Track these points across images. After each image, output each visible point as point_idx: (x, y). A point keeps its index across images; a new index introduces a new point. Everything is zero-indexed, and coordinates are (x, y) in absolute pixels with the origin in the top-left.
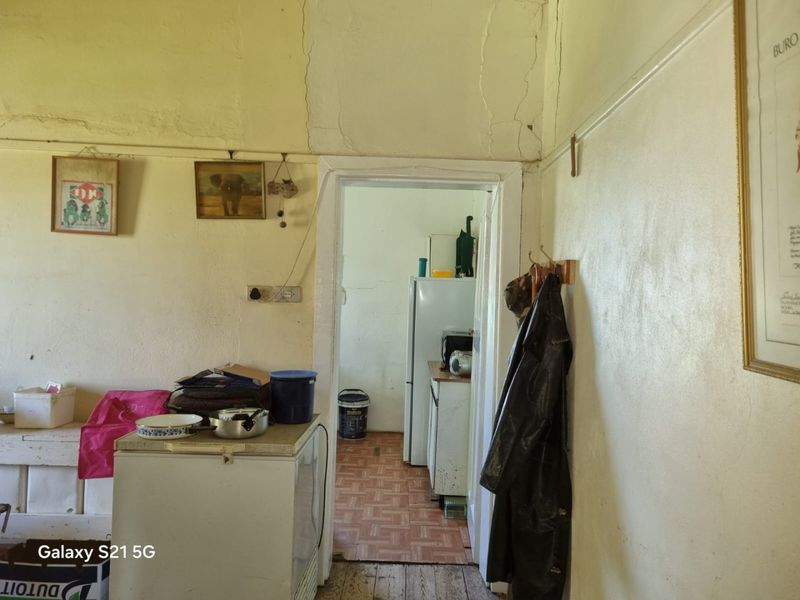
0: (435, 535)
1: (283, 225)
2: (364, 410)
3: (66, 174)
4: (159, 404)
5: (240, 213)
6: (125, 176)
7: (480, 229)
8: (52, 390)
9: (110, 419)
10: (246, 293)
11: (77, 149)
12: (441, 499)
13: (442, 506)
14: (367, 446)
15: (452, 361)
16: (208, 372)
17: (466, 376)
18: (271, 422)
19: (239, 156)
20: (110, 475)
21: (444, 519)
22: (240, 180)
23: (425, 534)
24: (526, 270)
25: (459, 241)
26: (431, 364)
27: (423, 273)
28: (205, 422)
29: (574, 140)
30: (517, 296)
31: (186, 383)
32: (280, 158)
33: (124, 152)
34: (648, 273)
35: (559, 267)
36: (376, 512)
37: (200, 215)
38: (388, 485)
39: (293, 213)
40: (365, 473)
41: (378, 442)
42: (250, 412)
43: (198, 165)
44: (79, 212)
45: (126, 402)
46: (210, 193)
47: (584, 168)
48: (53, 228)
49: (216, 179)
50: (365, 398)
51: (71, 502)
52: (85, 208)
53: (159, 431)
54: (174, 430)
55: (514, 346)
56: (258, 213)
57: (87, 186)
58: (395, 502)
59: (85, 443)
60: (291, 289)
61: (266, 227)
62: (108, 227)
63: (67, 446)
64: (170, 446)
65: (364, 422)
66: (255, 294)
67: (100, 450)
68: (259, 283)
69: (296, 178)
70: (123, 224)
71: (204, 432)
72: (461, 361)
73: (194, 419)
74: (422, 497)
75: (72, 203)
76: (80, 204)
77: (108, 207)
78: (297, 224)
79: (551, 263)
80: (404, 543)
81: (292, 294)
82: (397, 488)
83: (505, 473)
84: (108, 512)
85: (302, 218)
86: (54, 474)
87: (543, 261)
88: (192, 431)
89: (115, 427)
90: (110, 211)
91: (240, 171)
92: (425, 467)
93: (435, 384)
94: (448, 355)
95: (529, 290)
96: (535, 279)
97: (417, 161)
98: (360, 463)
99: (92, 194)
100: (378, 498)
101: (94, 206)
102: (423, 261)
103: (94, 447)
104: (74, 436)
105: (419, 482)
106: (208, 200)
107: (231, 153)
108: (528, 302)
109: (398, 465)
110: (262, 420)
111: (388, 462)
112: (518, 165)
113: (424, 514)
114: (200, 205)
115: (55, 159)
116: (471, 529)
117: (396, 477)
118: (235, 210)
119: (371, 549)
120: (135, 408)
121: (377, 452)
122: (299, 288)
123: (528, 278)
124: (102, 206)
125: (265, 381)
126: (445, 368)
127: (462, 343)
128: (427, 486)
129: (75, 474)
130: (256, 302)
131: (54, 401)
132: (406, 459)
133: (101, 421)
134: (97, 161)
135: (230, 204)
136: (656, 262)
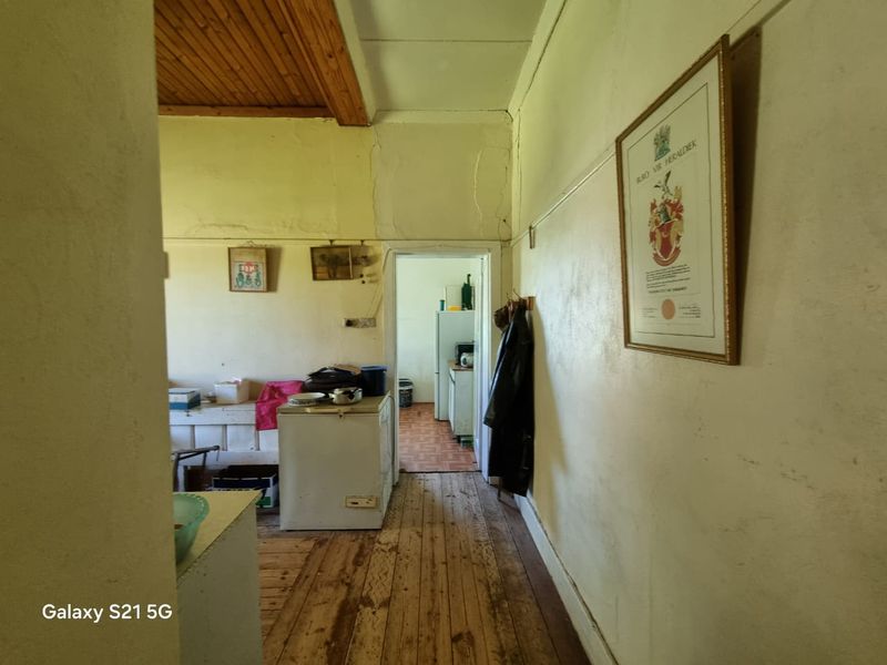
0: (456, 457)
1: (363, 282)
2: (410, 391)
3: (235, 258)
4: (298, 388)
5: (338, 276)
6: (271, 258)
7: (476, 282)
8: (236, 382)
9: (271, 397)
10: (344, 323)
11: (242, 243)
12: (458, 438)
13: (459, 442)
14: (413, 411)
15: (462, 358)
16: (325, 369)
17: (471, 367)
18: (364, 395)
19: (336, 243)
20: (275, 428)
21: (461, 448)
22: (337, 257)
23: (450, 457)
24: (505, 303)
25: (463, 289)
26: (449, 361)
27: (442, 309)
28: (327, 396)
29: (531, 228)
30: (501, 318)
31: (313, 376)
32: (360, 243)
33: (269, 243)
34: (574, 301)
35: (524, 301)
36: (422, 446)
37: (315, 278)
38: (428, 432)
39: (368, 276)
40: (413, 426)
41: (419, 408)
42: (352, 390)
43: (312, 249)
44: (245, 280)
45: (278, 388)
46: (320, 265)
47: (537, 244)
48: (231, 290)
49: (323, 257)
50: (410, 384)
51: (252, 444)
52: (248, 276)
53: (301, 402)
54: (309, 401)
55: (500, 347)
56: (347, 276)
57: (249, 264)
58: (432, 440)
59: (258, 411)
60: (369, 319)
61: (354, 283)
62: (261, 288)
63: (248, 413)
64: (308, 410)
65: (410, 398)
66: (349, 323)
67: (267, 414)
68: (352, 317)
69: (370, 253)
70: (271, 286)
71: (326, 401)
72: (468, 358)
73: (320, 395)
74: (447, 437)
75: (241, 275)
76: (245, 275)
77: (261, 276)
78: (371, 282)
79: (520, 299)
80: (439, 461)
81: (371, 322)
82: (432, 433)
83: (497, 415)
84: (277, 449)
85: (374, 278)
86: (242, 429)
87: (515, 299)
88: (319, 402)
89: (275, 401)
90: (263, 278)
91: (337, 251)
92: (448, 421)
93: (452, 373)
94: (460, 356)
95: (507, 314)
96: (511, 308)
97: (440, 242)
98: (410, 420)
99: (252, 268)
100: (422, 439)
101: (253, 276)
102: (443, 302)
103: (263, 413)
104: (252, 407)
105: (445, 429)
106: (319, 269)
107: (331, 241)
108: (507, 323)
109: (432, 421)
110: (359, 395)
111: (427, 419)
112: (499, 243)
113: (449, 446)
114: (314, 272)
115: (229, 249)
116: (477, 453)
117: (431, 427)
118: (335, 274)
119: (421, 466)
120: (284, 391)
121: (419, 414)
122: (374, 319)
123: (506, 308)
124: (258, 275)
125: (358, 373)
126: (458, 363)
127: (468, 348)
128: (450, 431)
129: (254, 428)
130: (350, 328)
131: (238, 388)
132: (436, 417)
133: (266, 398)
134: (253, 249)
135: (331, 272)
136: (578, 295)
